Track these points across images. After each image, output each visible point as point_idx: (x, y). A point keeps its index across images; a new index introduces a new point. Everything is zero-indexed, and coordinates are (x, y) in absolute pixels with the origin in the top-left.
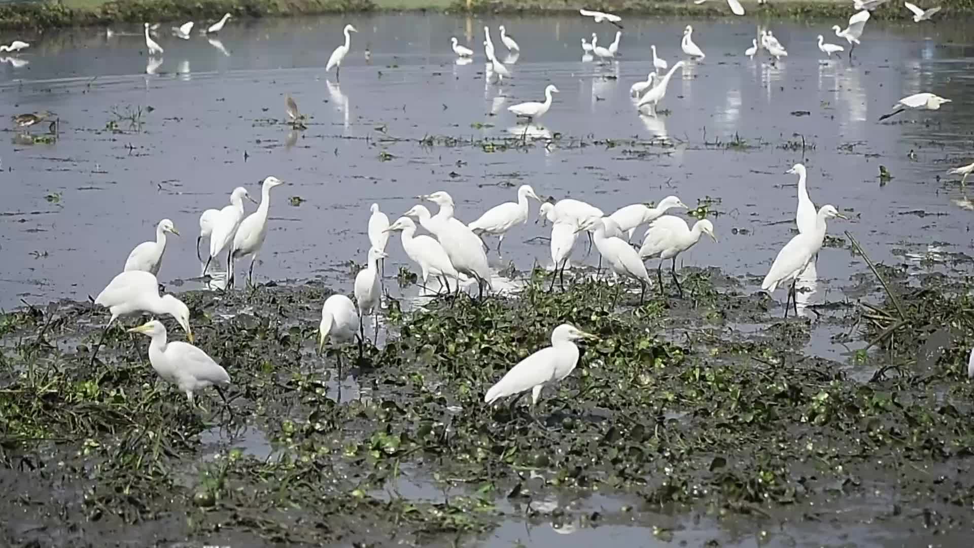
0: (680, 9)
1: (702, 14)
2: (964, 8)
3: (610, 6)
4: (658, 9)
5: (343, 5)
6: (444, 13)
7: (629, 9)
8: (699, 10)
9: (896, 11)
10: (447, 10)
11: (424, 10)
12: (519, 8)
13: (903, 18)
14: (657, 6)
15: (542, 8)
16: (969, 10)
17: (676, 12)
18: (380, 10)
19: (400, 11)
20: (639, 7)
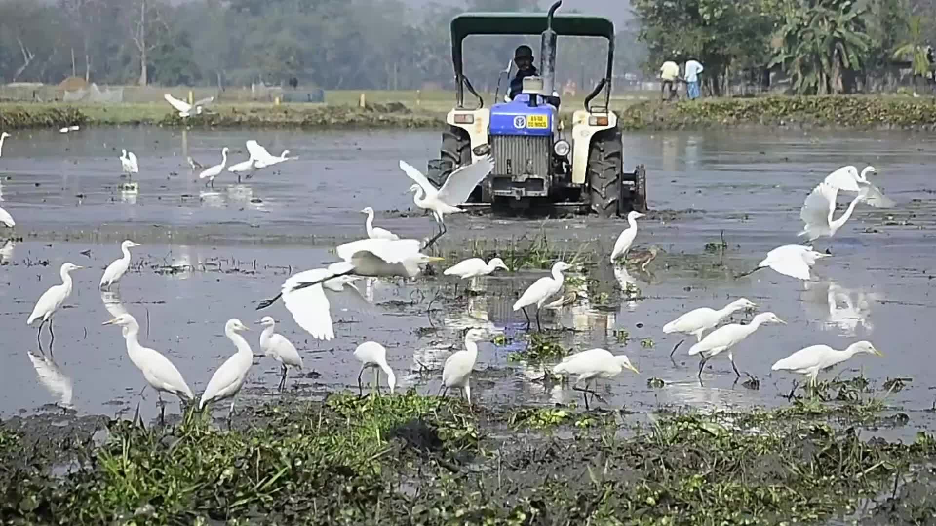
0: (405, 121)
1: (429, 126)
2: (702, 117)
3: (332, 117)
4: (382, 121)
5: (53, 117)
6: (158, 125)
7: (352, 121)
8: (425, 122)
9: (632, 121)
10: (160, 122)
11: (137, 123)
12: (237, 120)
13: (637, 128)
14: (381, 118)
15: (261, 120)
16: (707, 119)
17: (401, 124)
18: (92, 122)
19: (113, 124)
20: (362, 119)
